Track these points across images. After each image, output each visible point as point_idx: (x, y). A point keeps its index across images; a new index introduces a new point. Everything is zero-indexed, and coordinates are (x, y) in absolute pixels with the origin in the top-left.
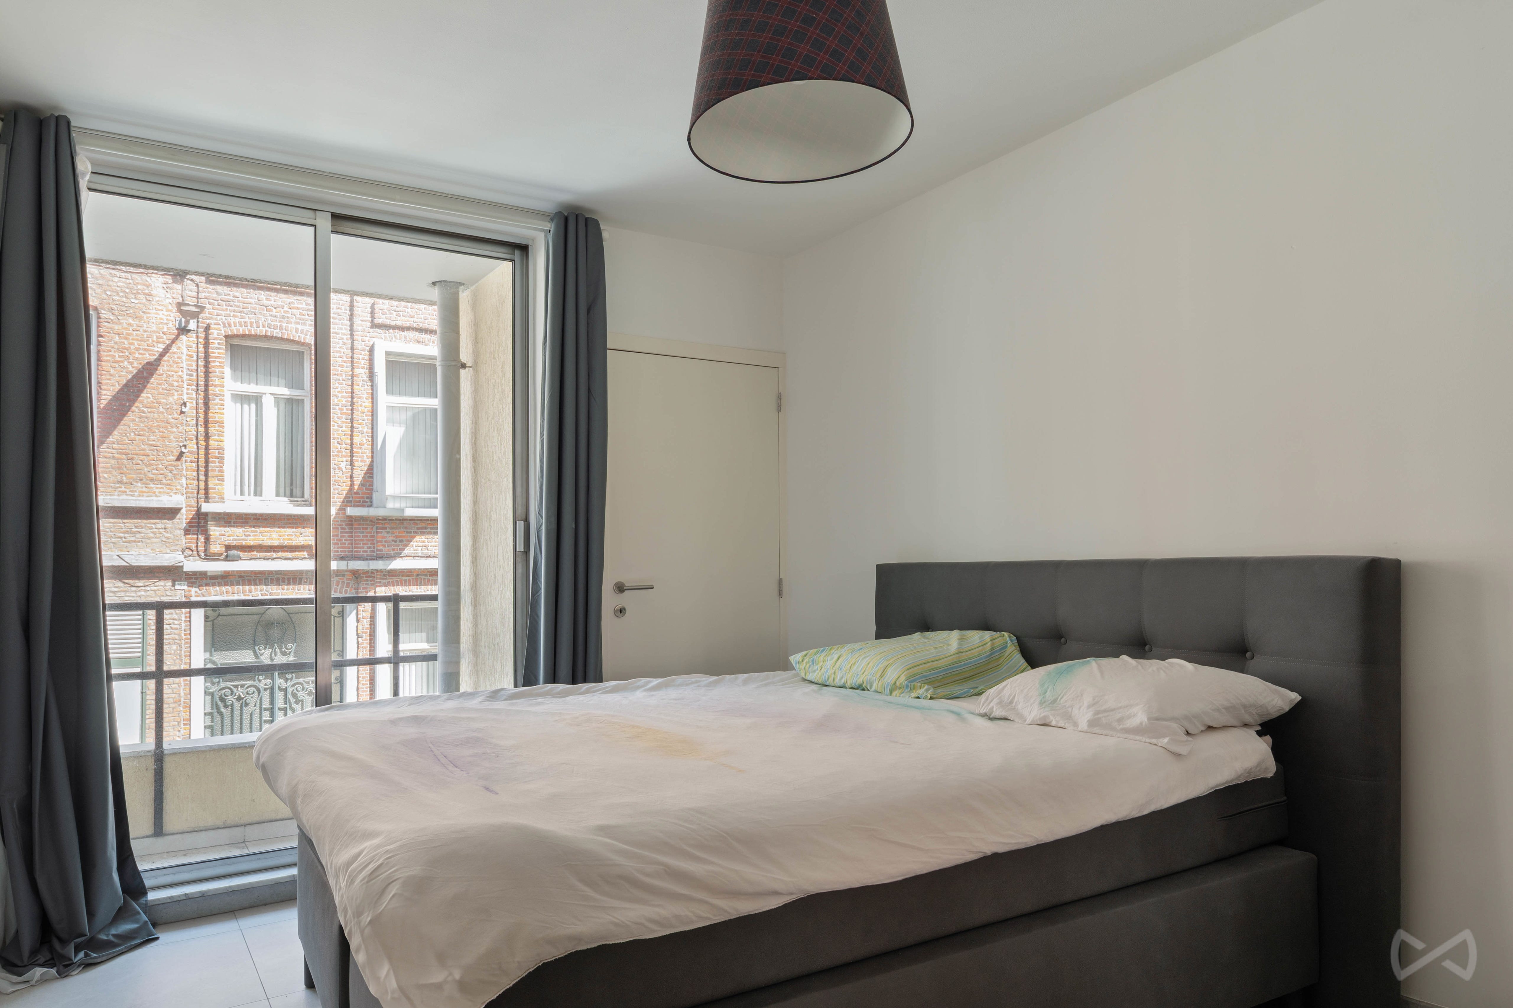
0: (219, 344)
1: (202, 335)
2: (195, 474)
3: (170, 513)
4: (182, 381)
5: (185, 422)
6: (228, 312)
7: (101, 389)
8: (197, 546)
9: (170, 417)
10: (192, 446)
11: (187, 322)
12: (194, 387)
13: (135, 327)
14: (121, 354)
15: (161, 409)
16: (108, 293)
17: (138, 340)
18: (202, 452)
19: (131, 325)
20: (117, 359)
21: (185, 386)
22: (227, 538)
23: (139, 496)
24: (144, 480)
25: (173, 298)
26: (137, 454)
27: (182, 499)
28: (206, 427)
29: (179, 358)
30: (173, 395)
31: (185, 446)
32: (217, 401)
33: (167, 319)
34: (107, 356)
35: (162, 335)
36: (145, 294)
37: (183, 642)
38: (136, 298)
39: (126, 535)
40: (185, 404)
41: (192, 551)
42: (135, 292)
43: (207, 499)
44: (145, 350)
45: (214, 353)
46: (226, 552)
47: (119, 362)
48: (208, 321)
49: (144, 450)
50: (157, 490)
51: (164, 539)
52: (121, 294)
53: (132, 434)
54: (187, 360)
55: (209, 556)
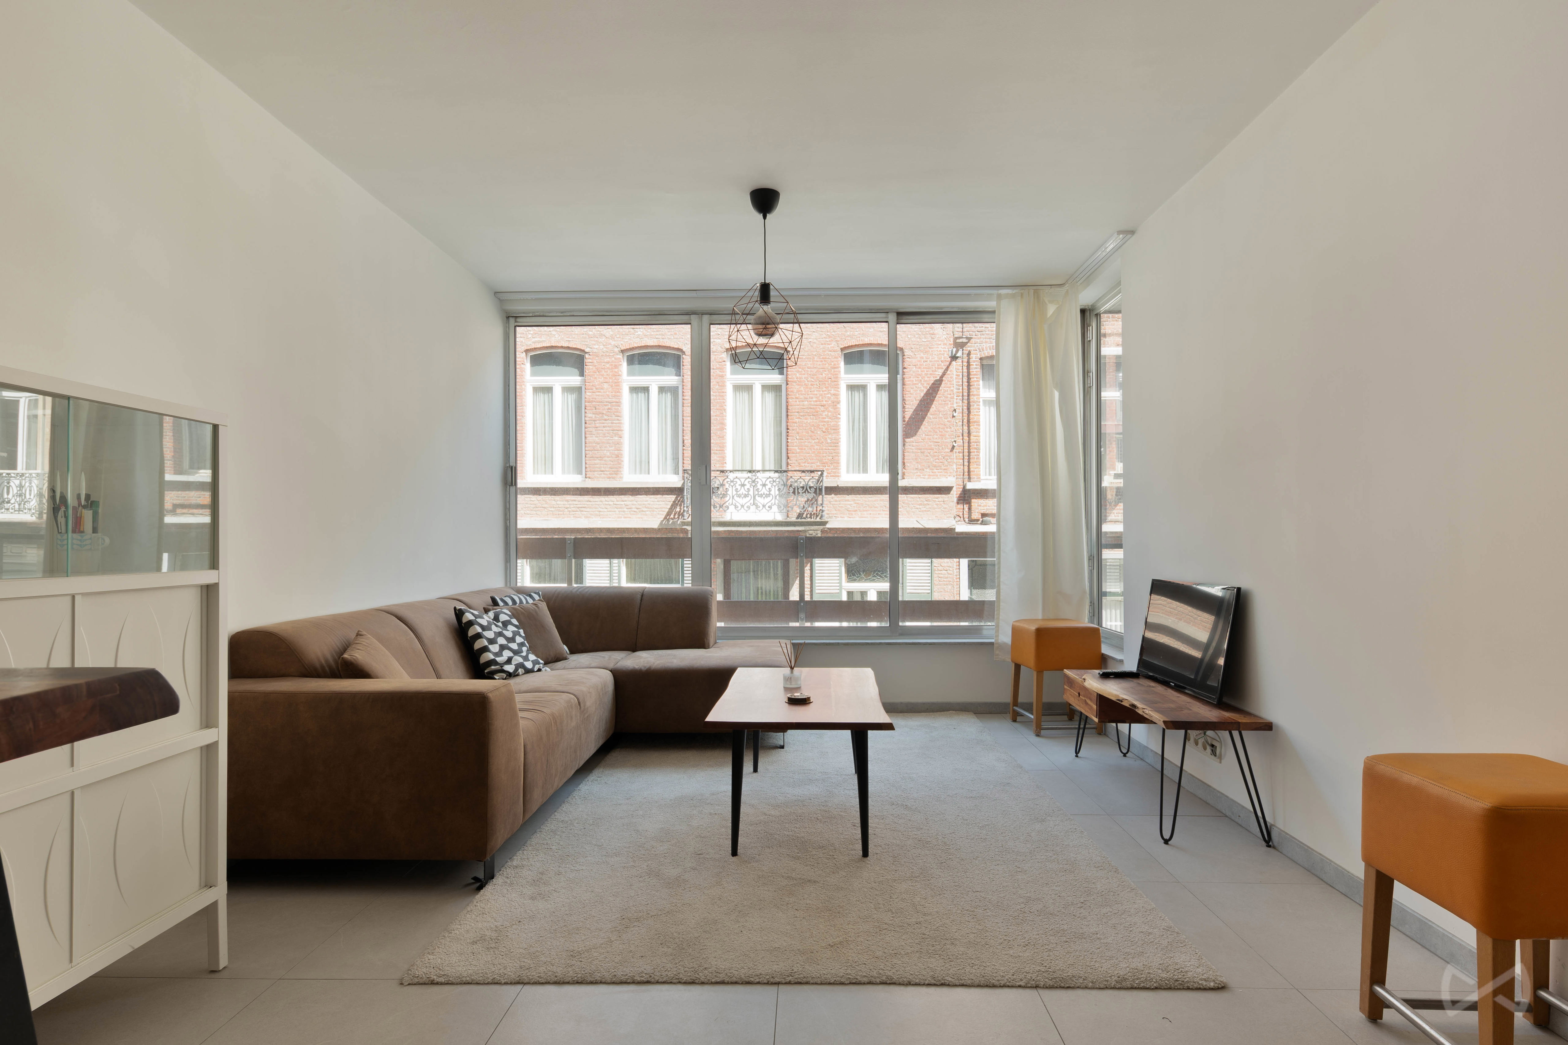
0: (976, 365)
1: (966, 360)
2: (962, 461)
3: (945, 490)
4: (953, 394)
5: (955, 423)
6: (982, 340)
7: (905, 404)
8: (963, 514)
9: (946, 420)
10: (960, 441)
11: (957, 351)
12: (961, 398)
13: (925, 359)
14: (917, 379)
15: (941, 416)
16: (909, 336)
17: (926, 368)
18: (966, 445)
19: (922, 358)
20: (915, 382)
21: (955, 397)
22: (983, 508)
23: (928, 478)
24: (931, 467)
25: (947, 334)
26: (926, 449)
27: (954, 479)
28: (969, 426)
29: (951, 378)
30: (948, 403)
31: (955, 441)
32: (975, 406)
33: (944, 351)
34: (909, 381)
35: (941, 363)
36: (930, 334)
37: (955, 583)
38: (925, 338)
39: (921, 507)
40: (955, 410)
41: (960, 518)
42: (924, 333)
43: (969, 479)
44: (931, 374)
45: (973, 372)
46: (982, 518)
47: (915, 384)
48: (969, 349)
49: (931, 445)
50: (939, 474)
51: (943, 509)
52: (917, 336)
53: (924, 435)
54: (956, 378)
55: (972, 521)
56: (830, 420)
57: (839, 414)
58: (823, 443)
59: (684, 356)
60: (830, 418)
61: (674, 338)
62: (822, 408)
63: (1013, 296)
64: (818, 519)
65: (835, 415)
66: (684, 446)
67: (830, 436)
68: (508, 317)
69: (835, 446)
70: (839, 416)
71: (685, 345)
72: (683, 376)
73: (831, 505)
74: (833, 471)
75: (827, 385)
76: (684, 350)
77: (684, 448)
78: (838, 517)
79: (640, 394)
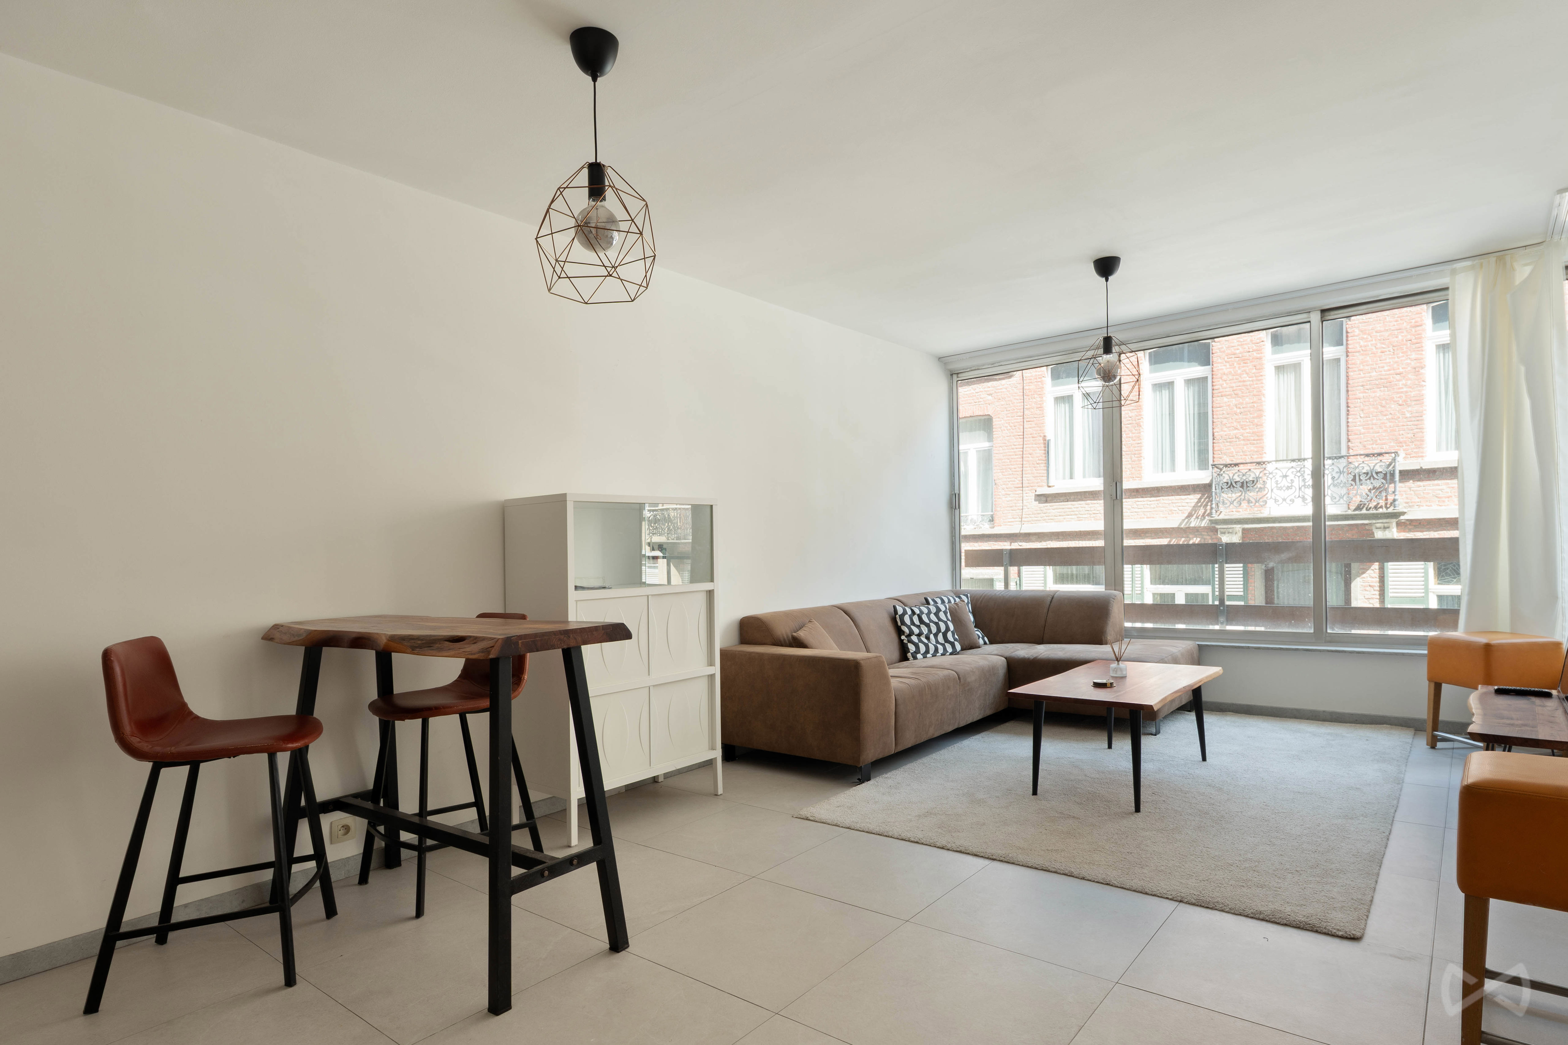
56: (1411, 389)
57: (1423, 381)
58: (1399, 418)
59: (1213, 343)
60: (1410, 387)
62: (1398, 377)
64: (1390, 510)
65: (1417, 382)
66: (1214, 439)
67: (1410, 409)
68: (952, 375)
69: (1418, 421)
70: (1423, 383)
72: (1213, 365)
73: (1412, 492)
74: (1415, 450)
75: (1405, 350)
77: (1214, 441)
78: (1423, 506)
79: (1163, 391)
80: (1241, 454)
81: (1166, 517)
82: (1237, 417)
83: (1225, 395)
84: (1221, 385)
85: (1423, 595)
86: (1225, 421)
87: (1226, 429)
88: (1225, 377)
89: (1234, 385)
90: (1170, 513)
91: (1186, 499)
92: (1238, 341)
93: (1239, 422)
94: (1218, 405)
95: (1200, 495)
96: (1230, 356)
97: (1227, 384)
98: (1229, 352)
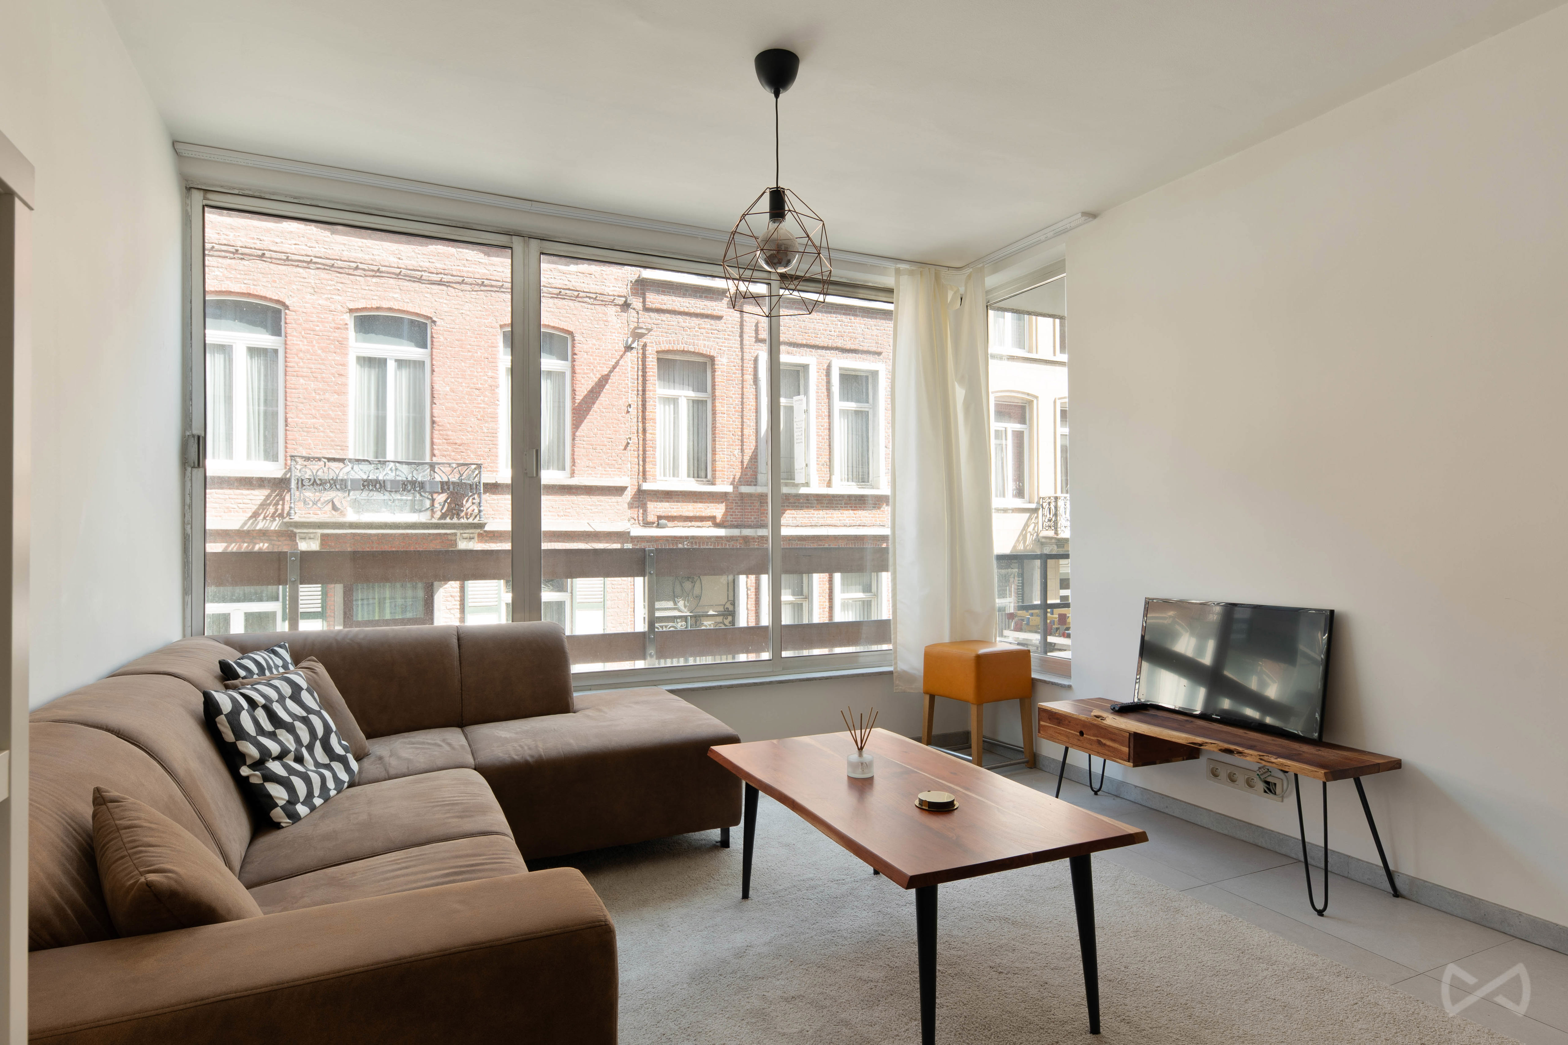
0: (652, 358)
1: (641, 351)
2: (636, 460)
3: (619, 490)
4: (628, 388)
5: (630, 419)
6: (658, 333)
7: (575, 395)
8: (638, 517)
9: (620, 415)
10: (635, 439)
11: (633, 342)
12: (636, 392)
13: (597, 346)
14: (588, 368)
15: (614, 410)
16: (580, 321)
17: (599, 356)
18: (641, 442)
19: (594, 345)
20: (586, 371)
21: (630, 391)
22: (659, 510)
23: (600, 477)
24: (603, 465)
25: (622, 323)
26: (599, 445)
27: (628, 479)
28: (644, 423)
29: (626, 370)
30: (622, 398)
31: (630, 438)
32: (651, 403)
33: (618, 340)
34: (579, 369)
35: (614, 352)
36: (603, 321)
37: (629, 591)
38: (598, 324)
39: (592, 508)
40: (630, 405)
41: (635, 520)
42: (597, 319)
43: (645, 479)
44: (604, 364)
45: (649, 365)
46: (658, 521)
47: (587, 373)
48: (645, 340)
49: (603, 441)
50: (612, 473)
51: (616, 511)
52: (588, 321)
53: (596, 430)
54: (631, 371)
55: (647, 524)
56: (486, 406)
57: (498, 400)
58: (478, 432)
59: (287, 311)
60: (487, 404)
61: (272, 287)
62: (477, 392)
63: (911, 273)
64: (476, 521)
65: (492, 401)
66: (286, 425)
67: (487, 425)
68: (190, 192)
69: (493, 437)
70: (497, 402)
71: (288, 298)
72: (286, 337)
73: (488, 505)
74: (491, 465)
75: (483, 366)
76: (288, 303)
77: (288, 428)
78: (496, 518)
79: (216, 355)
80: (321, 447)
81: (220, 516)
82: (315, 403)
83: (302, 376)
84: (297, 363)
85: (496, 603)
86: (301, 406)
87: (302, 416)
88: (301, 355)
89: (313, 366)
90: (226, 510)
91: (249, 495)
92: (318, 317)
93: (318, 410)
94: (293, 386)
95: (269, 491)
96: (309, 332)
97: (304, 363)
98: (308, 326)
